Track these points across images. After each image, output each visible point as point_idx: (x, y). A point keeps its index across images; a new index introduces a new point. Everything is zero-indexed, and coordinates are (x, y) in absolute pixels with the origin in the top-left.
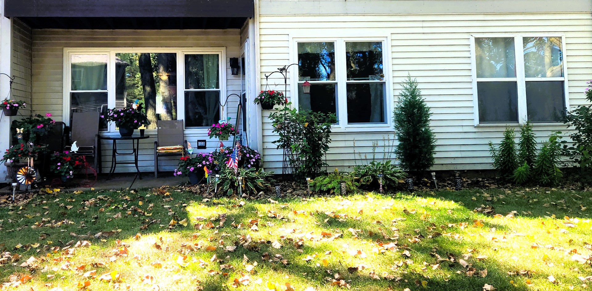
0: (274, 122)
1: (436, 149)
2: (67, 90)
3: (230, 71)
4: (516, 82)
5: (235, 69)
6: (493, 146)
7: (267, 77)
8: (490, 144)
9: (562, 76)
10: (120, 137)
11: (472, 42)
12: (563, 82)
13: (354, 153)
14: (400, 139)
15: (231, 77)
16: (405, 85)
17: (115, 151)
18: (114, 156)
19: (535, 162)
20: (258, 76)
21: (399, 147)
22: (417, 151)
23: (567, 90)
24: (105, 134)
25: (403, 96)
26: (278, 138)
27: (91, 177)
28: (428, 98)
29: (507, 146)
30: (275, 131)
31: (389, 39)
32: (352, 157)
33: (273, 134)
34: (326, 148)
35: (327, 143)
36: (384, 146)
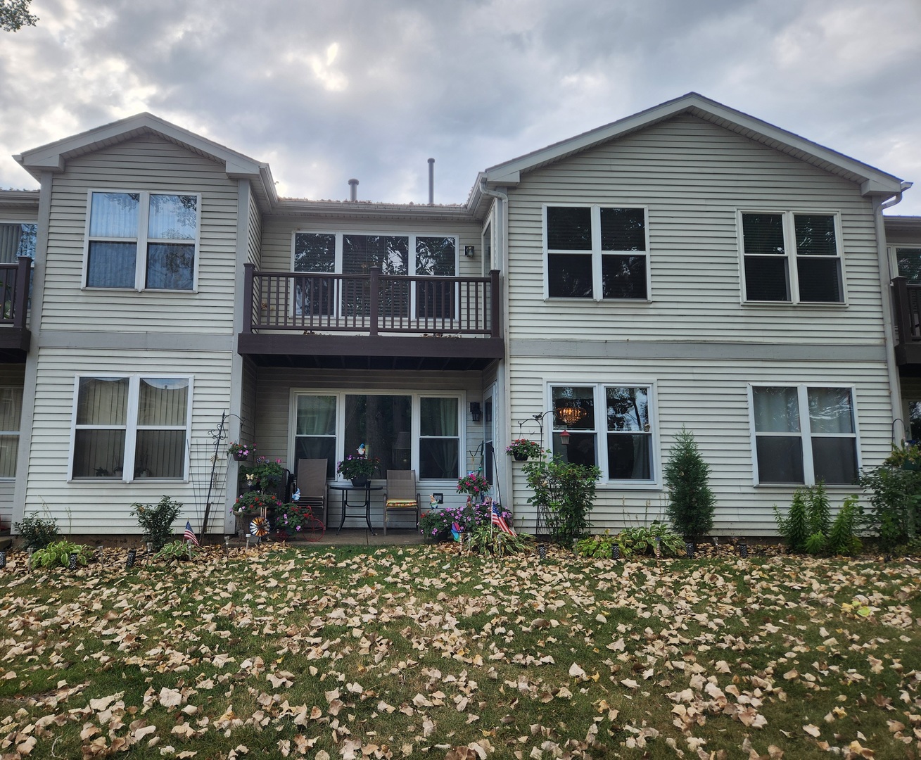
0: (529, 475)
1: (715, 512)
2: (293, 434)
3: (471, 417)
4: (800, 438)
5: (477, 415)
6: (778, 510)
7: (521, 424)
8: (775, 508)
9: (852, 432)
10: (352, 487)
11: (750, 392)
12: (854, 439)
13: (624, 513)
14: (673, 498)
15: (472, 423)
16: (678, 438)
17: (345, 503)
18: (344, 509)
19: (829, 530)
20: (508, 423)
21: (672, 507)
22: (694, 512)
23: (859, 448)
24: (333, 484)
25: (675, 449)
26: (534, 494)
27: (319, 530)
28: (705, 454)
29: (797, 511)
30: (530, 485)
31: (655, 385)
32: (621, 517)
33: (527, 489)
34: (590, 506)
35: (590, 500)
36: (660, 507)
